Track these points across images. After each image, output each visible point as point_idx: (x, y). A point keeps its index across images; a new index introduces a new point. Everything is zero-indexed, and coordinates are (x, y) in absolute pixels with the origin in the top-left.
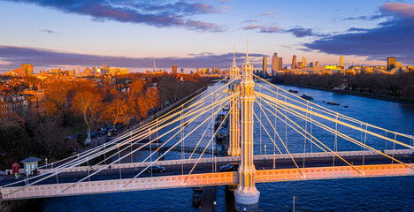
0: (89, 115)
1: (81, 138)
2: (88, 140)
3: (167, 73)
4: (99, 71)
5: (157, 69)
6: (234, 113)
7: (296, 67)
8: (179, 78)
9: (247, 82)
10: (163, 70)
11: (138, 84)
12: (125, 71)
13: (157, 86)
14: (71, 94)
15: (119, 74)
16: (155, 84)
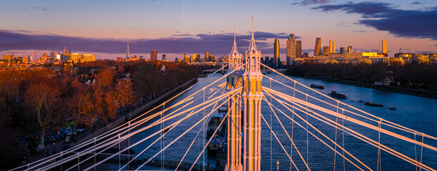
0: (44, 114)
1: (33, 143)
2: (41, 147)
3: (143, 61)
4: (58, 57)
5: (130, 55)
6: (234, 115)
7: (320, 54)
8: (160, 67)
9: (252, 74)
10: (139, 56)
11: (107, 75)
12: (89, 57)
13: (131, 77)
14: (23, 86)
15: (83, 61)
16: (128, 75)
